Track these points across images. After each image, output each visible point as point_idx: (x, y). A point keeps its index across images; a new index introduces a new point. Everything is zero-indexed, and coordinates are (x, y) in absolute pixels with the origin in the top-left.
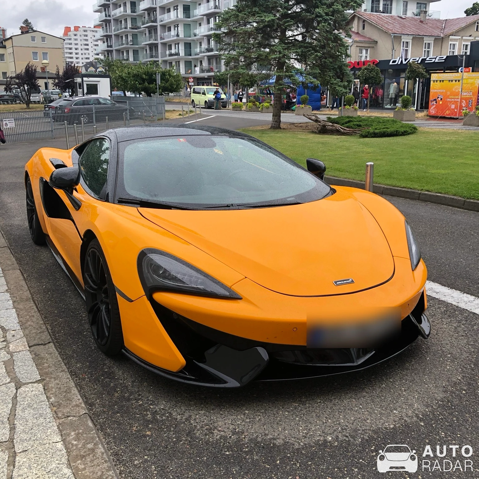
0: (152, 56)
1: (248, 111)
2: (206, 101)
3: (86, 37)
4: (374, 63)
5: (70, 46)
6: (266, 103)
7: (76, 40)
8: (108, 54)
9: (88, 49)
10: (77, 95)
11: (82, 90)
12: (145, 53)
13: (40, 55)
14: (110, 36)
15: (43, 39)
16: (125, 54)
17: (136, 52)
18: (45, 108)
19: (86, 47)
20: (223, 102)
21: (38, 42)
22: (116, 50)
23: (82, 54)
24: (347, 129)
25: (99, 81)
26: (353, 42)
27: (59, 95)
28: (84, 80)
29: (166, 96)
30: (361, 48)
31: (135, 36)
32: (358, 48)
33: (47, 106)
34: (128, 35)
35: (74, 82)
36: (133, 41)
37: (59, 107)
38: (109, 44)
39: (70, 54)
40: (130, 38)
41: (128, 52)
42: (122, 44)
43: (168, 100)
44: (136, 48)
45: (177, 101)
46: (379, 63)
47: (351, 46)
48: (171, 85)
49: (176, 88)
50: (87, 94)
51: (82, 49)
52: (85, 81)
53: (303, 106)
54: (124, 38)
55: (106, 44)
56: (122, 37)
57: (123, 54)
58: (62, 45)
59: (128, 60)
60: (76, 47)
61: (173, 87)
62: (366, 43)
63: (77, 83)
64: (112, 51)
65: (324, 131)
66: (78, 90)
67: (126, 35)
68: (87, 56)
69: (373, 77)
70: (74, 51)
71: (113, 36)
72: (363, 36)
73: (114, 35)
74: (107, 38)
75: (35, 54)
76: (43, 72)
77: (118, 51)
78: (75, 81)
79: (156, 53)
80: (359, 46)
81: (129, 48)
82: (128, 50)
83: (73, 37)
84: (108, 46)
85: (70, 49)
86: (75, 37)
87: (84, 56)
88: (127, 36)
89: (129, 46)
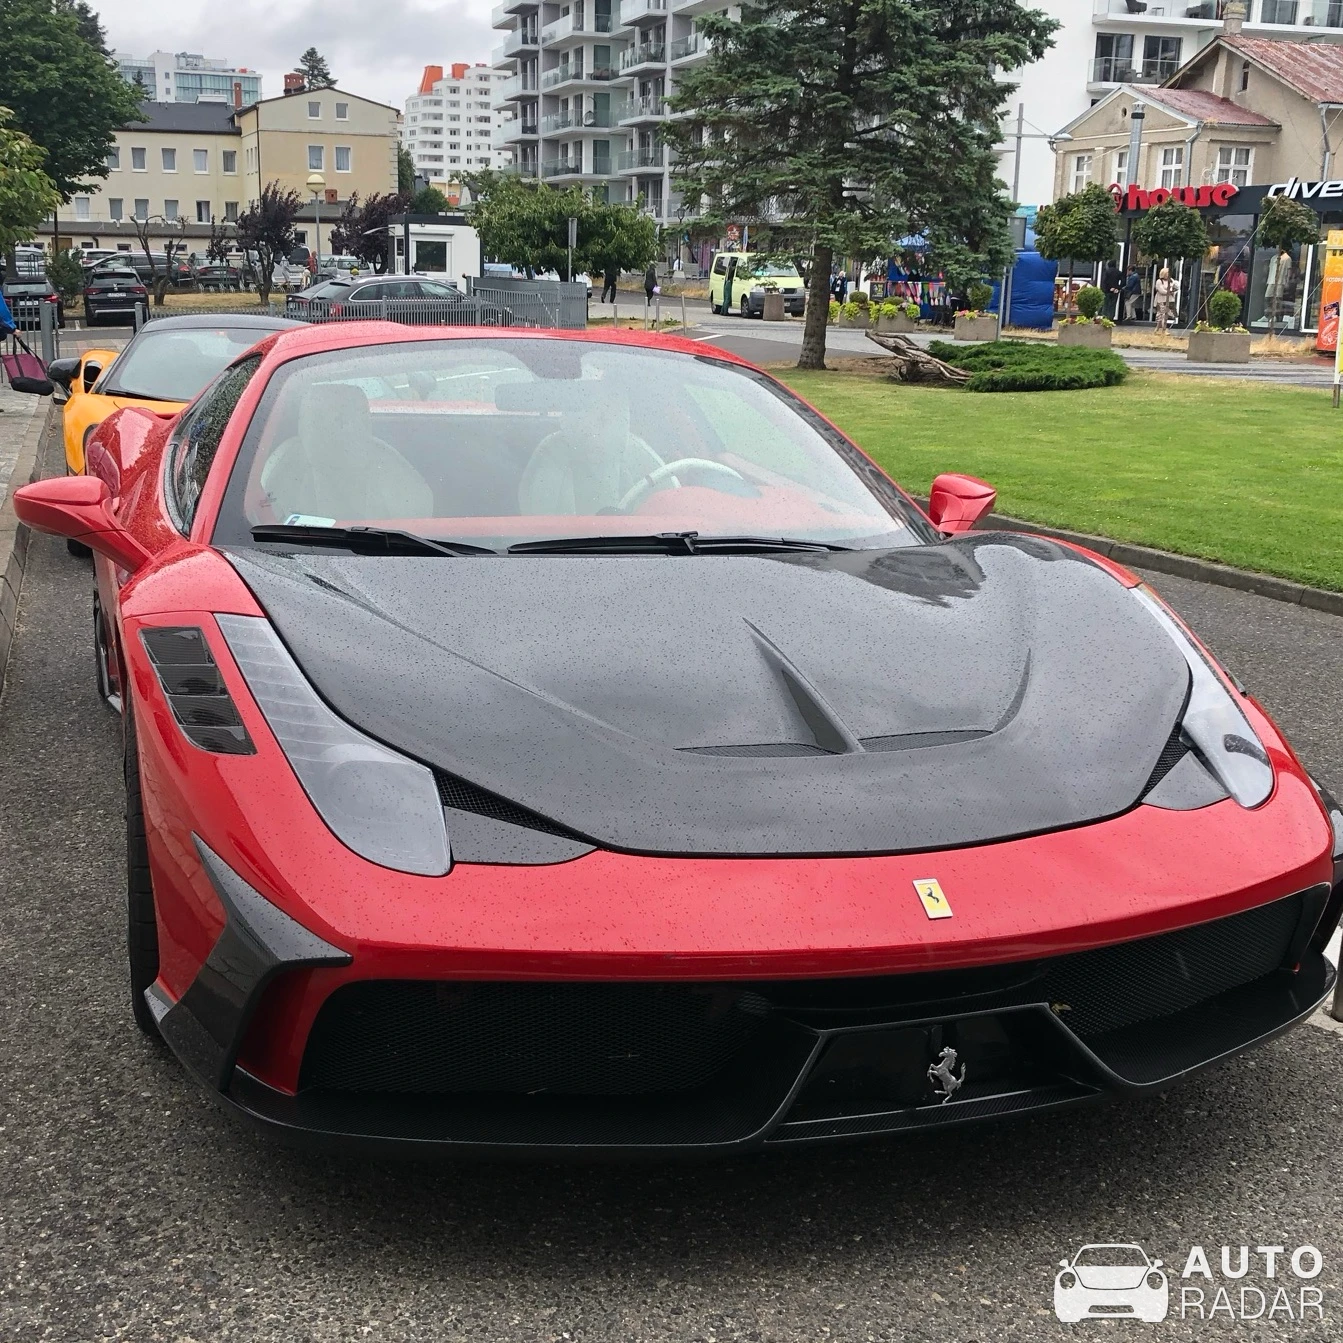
0: (644, 162)
1: (845, 327)
2: (744, 296)
3: (483, 96)
4: (1224, 193)
5: (436, 124)
6: (890, 305)
7: (454, 104)
8: (524, 151)
9: (486, 133)
10: (392, 272)
11: (403, 257)
12: (628, 150)
13: (328, 156)
14: (533, 100)
15: (341, 110)
16: (571, 154)
17: (601, 147)
18: (288, 302)
19: (484, 126)
20: (794, 300)
21: (326, 119)
22: (546, 141)
23: (469, 147)
24: (961, 372)
25: (451, 235)
26: (1200, 130)
27: (351, 269)
28: (410, 231)
29: (665, 280)
30: (1225, 146)
31: (601, 100)
32: (1218, 146)
33: (293, 297)
34: (581, 96)
35: (388, 237)
36: (594, 114)
37: (317, 301)
38: (529, 125)
39: (435, 147)
40: (587, 106)
41: (579, 145)
42: (566, 124)
43: (670, 292)
44: (603, 134)
45: (691, 294)
46: (1238, 193)
47: (1192, 142)
48: (621, 249)
49: (634, 258)
50: (416, 269)
51: (469, 134)
52: (412, 234)
53: (975, 314)
54: (571, 106)
55: (520, 120)
56: (566, 102)
57: (565, 153)
58: (391, 126)
59: (577, 170)
60: (454, 125)
61: (626, 256)
62: (1243, 131)
63: (393, 237)
64: (534, 144)
65: (914, 375)
66: (396, 257)
67: (576, 97)
68: (484, 153)
69: (1176, 236)
70: (446, 138)
71: (541, 98)
72: (1239, 109)
73: (544, 95)
74: (525, 104)
75: (316, 151)
76: (329, 203)
77: (552, 143)
78: (391, 234)
79: (656, 152)
80: (1221, 141)
81: (583, 135)
82: (581, 142)
83: (447, 96)
84: (525, 130)
85: (436, 133)
86: (454, 97)
87: (474, 154)
88: (579, 99)
89: (582, 129)
